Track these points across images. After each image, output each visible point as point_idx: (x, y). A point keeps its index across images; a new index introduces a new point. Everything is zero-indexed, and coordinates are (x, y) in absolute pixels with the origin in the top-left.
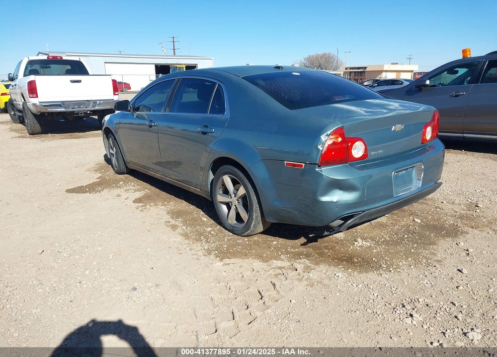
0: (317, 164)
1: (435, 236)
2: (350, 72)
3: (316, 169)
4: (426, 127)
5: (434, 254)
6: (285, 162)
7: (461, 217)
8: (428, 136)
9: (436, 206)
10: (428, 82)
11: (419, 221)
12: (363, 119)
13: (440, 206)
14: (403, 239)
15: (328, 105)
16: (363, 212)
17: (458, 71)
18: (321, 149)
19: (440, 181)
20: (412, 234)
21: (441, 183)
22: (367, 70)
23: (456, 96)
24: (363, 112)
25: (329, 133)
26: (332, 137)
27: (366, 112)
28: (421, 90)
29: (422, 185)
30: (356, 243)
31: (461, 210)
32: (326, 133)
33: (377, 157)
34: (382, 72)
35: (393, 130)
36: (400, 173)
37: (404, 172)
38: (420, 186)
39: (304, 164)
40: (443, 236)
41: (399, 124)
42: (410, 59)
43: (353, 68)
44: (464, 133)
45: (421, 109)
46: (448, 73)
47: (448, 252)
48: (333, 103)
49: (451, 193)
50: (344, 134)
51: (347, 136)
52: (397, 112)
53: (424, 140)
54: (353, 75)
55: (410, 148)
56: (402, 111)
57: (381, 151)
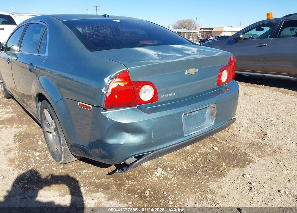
0: (102, 107)
1: (227, 166)
2: (203, 31)
3: (102, 113)
4: (221, 71)
5: (220, 187)
6: (78, 102)
7: (253, 145)
8: (224, 78)
9: (234, 133)
10: (241, 36)
11: (217, 149)
12: (151, 63)
13: (237, 134)
14: (198, 168)
15: (130, 49)
16: (152, 152)
17: (263, 29)
18: (105, 92)
19: (234, 117)
20: (208, 163)
21: (235, 119)
22: (213, 30)
23: (261, 46)
24: (156, 56)
25: (112, 76)
26: (118, 80)
27: (159, 56)
28: (237, 42)
29: (215, 124)
30: (156, 173)
31: (253, 138)
32: (109, 77)
33: (168, 99)
34: (222, 31)
35: (186, 73)
36: (193, 114)
37: (197, 112)
38: (213, 124)
39: (91, 106)
40: (233, 166)
41: (193, 68)
42: (240, 24)
43: (205, 29)
44: (264, 73)
45: (216, 55)
46: (256, 30)
47: (234, 185)
48: (136, 47)
49: (248, 122)
50: (129, 77)
51: (132, 79)
52: (191, 56)
53: (219, 82)
54: (205, 33)
55: (206, 90)
56: (197, 56)
57: (173, 94)
